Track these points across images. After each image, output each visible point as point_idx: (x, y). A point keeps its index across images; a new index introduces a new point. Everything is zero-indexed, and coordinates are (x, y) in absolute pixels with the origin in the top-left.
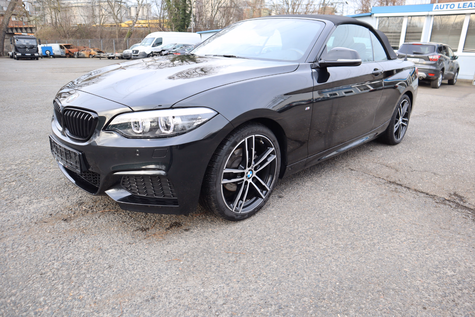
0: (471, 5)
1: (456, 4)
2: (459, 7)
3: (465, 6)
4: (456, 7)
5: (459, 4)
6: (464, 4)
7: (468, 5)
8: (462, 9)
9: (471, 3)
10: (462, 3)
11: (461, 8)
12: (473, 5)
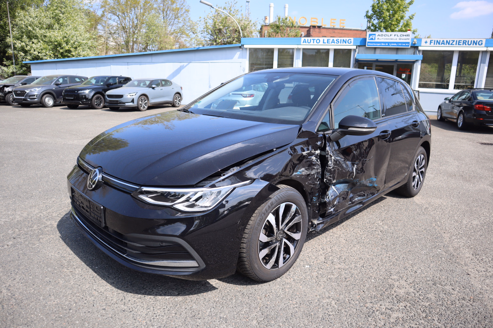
0: (333, 41)
1: (321, 39)
2: (324, 43)
3: (329, 42)
4: (321, 43)
5: (324, 40)
6: (328, 40)
7: (331, 41)
8: (327, 44)
9: (333, 40)
10: (326, 39)
11: (325, 43)
12: (335, 41)
